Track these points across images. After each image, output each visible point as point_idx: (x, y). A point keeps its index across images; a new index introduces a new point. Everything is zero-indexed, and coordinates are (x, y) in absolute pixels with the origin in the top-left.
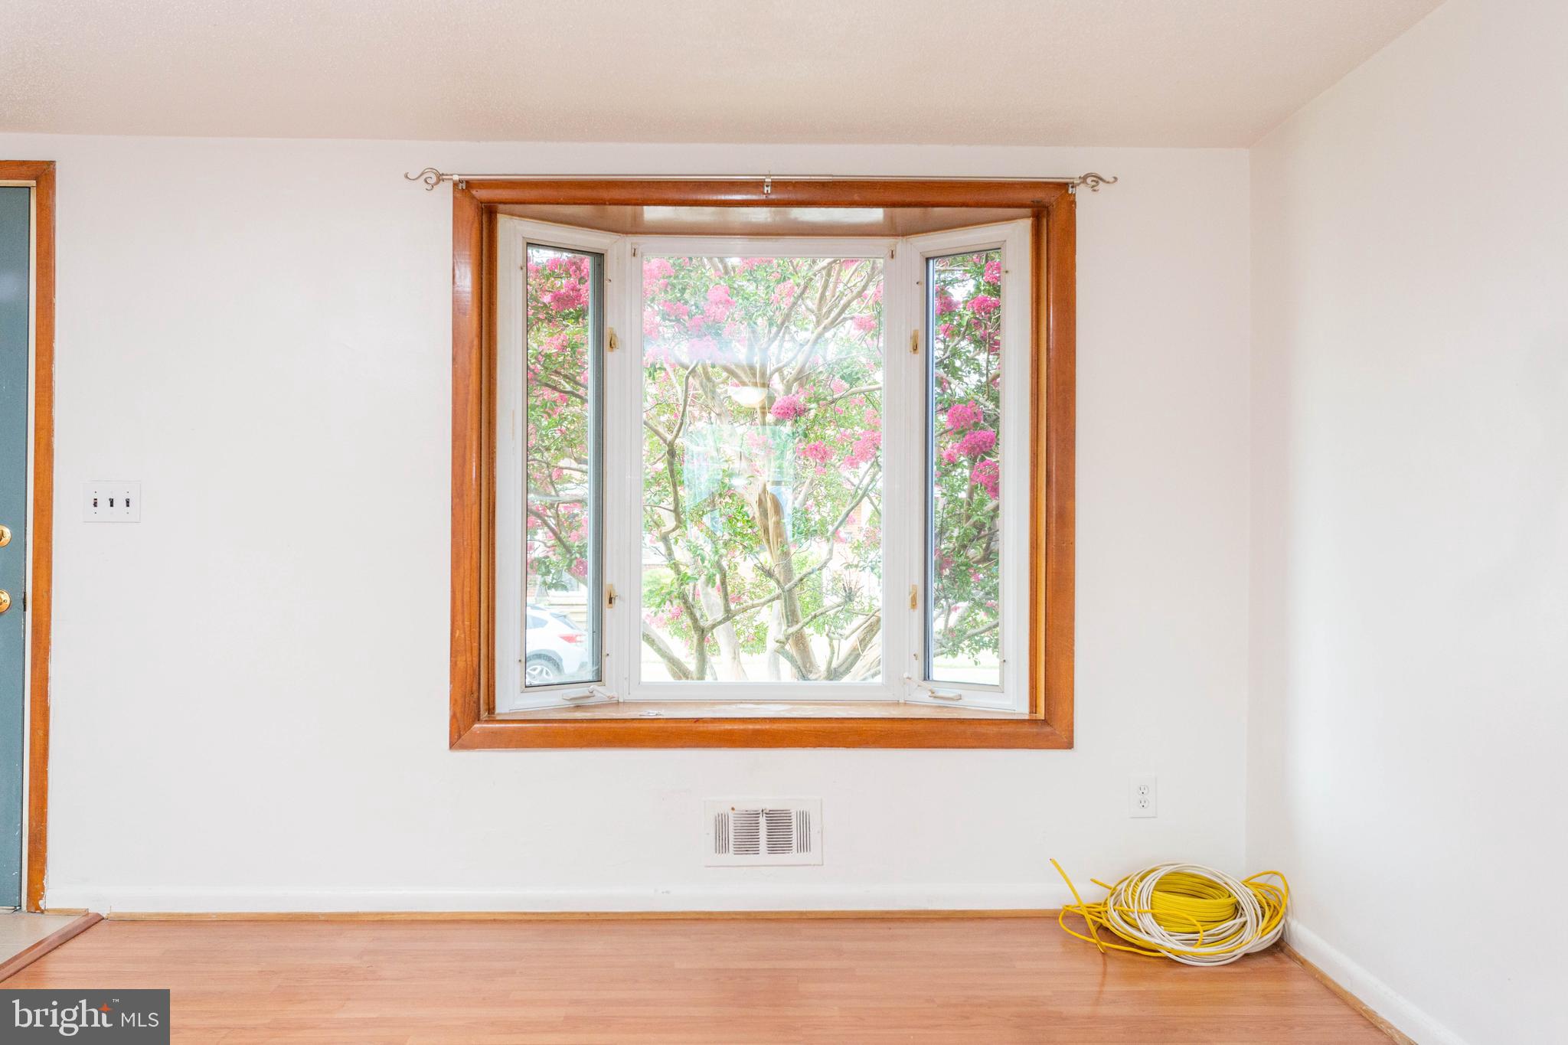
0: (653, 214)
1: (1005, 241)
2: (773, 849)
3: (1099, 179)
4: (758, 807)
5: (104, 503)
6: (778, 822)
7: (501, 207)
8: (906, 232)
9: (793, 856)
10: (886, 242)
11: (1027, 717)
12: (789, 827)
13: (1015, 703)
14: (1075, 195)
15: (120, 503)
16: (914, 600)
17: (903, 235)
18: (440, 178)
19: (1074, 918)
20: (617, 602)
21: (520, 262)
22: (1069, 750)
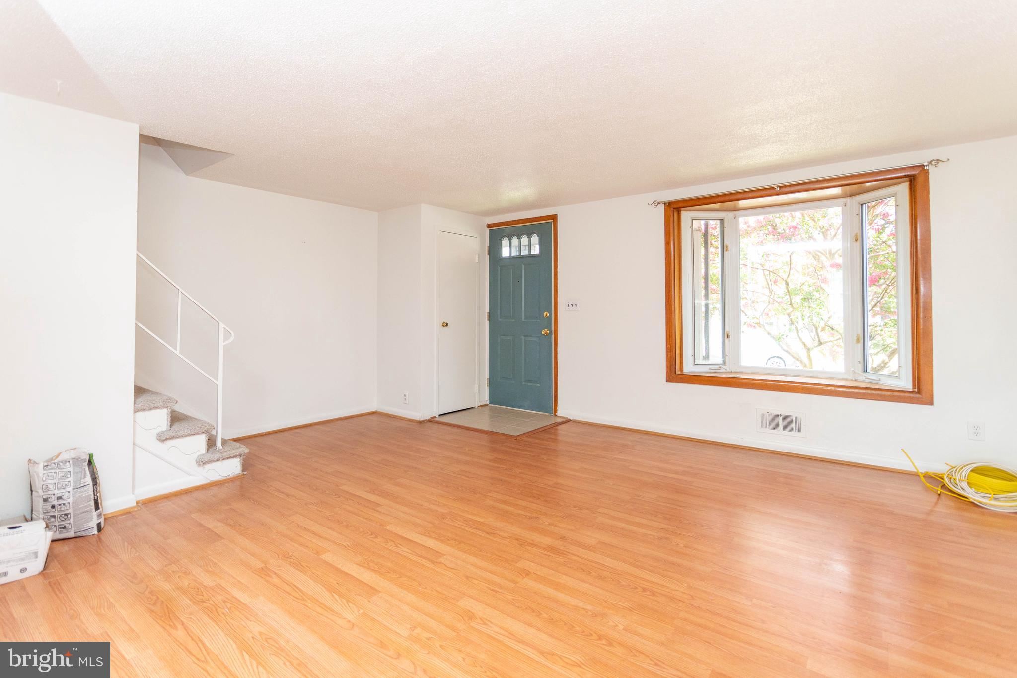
0: (743, 203)
1: (896, 193)
2: (785, 429)
3: (938, 161)
4: (778, 413)
5: (570, 306)
6: (787, 420)
7: (682, 209)
8: (851, 195)
9: (793, 433)
10: (844, 200)
11: (911, 390)
12: (791, 422)
13: (906, 383)
14: (928, 170)
15: (574, 306)
16: (858, 341)
17: (850, 196)
18: (659, 203)
19: (929, 477)
20: (730, 337)
21: (690, 225)
22: (930, 406)
